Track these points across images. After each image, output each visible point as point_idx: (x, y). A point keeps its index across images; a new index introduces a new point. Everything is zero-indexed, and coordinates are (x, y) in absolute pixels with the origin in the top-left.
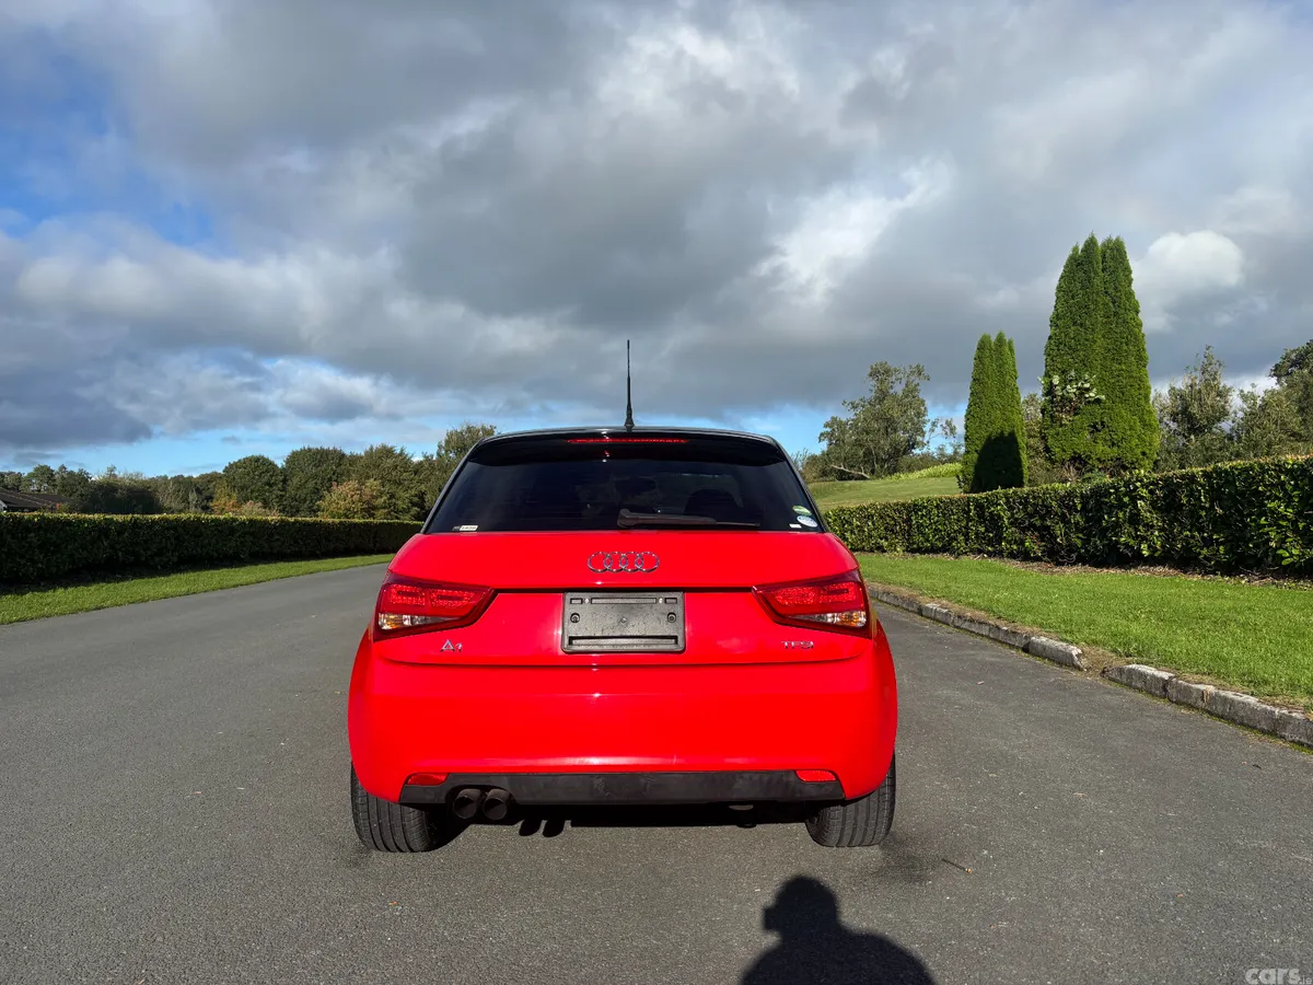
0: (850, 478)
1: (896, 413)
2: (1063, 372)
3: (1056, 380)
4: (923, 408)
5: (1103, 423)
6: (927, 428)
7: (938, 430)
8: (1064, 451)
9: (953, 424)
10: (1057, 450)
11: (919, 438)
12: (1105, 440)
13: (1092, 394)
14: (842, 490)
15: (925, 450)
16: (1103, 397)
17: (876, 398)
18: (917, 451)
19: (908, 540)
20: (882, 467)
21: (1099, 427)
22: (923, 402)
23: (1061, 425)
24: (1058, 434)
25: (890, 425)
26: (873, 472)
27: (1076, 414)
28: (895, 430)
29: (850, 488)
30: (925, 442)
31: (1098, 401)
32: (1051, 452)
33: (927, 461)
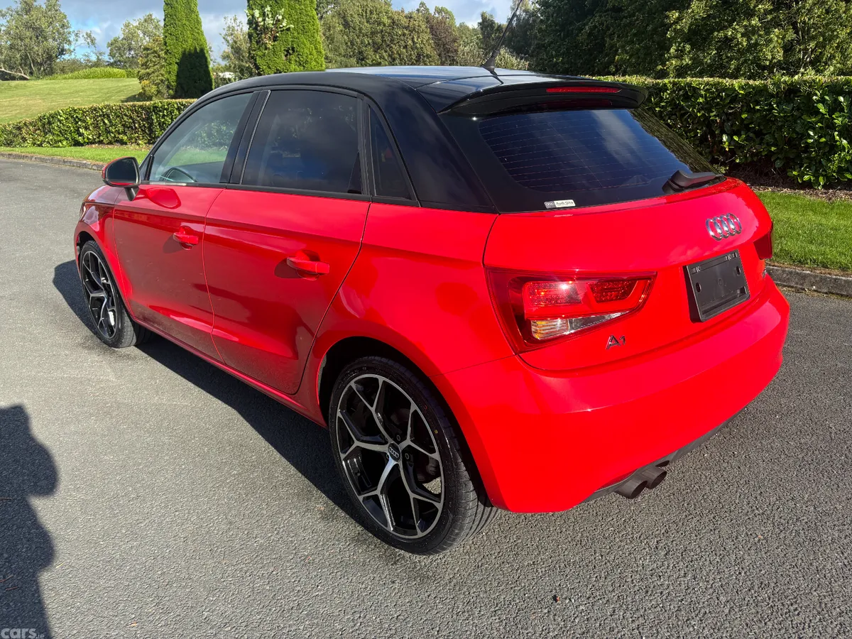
0: (13, 78)
1: (43, 24)
2: (262, 7)
3: (257, 13)
4: (65, 21)
5: (293, 49)
6: (72, 38)
7: (81, 41)
8: (270, 68)
9: (93, 35)
10: (264, 67)
11: (66, 47)
12: (296, 61)
13: (284, 24)
14: (10, 88)
15: (73, 57)
16: (292, 26)
17: (23, 9)
18: (66, 57)
19: (150, 135)
20: (39, 69)
21: (291, 52)
22: (65, 17)
23: (266, 49)
24: (264, 55)
25: (40, 34)
26: (31, 73)
27: (274, 41)
28: (46, 38)
29: (16, 87)
30: (72, 49)
31: (288, 29)
32: (260, 68)
33: (75, 66)
